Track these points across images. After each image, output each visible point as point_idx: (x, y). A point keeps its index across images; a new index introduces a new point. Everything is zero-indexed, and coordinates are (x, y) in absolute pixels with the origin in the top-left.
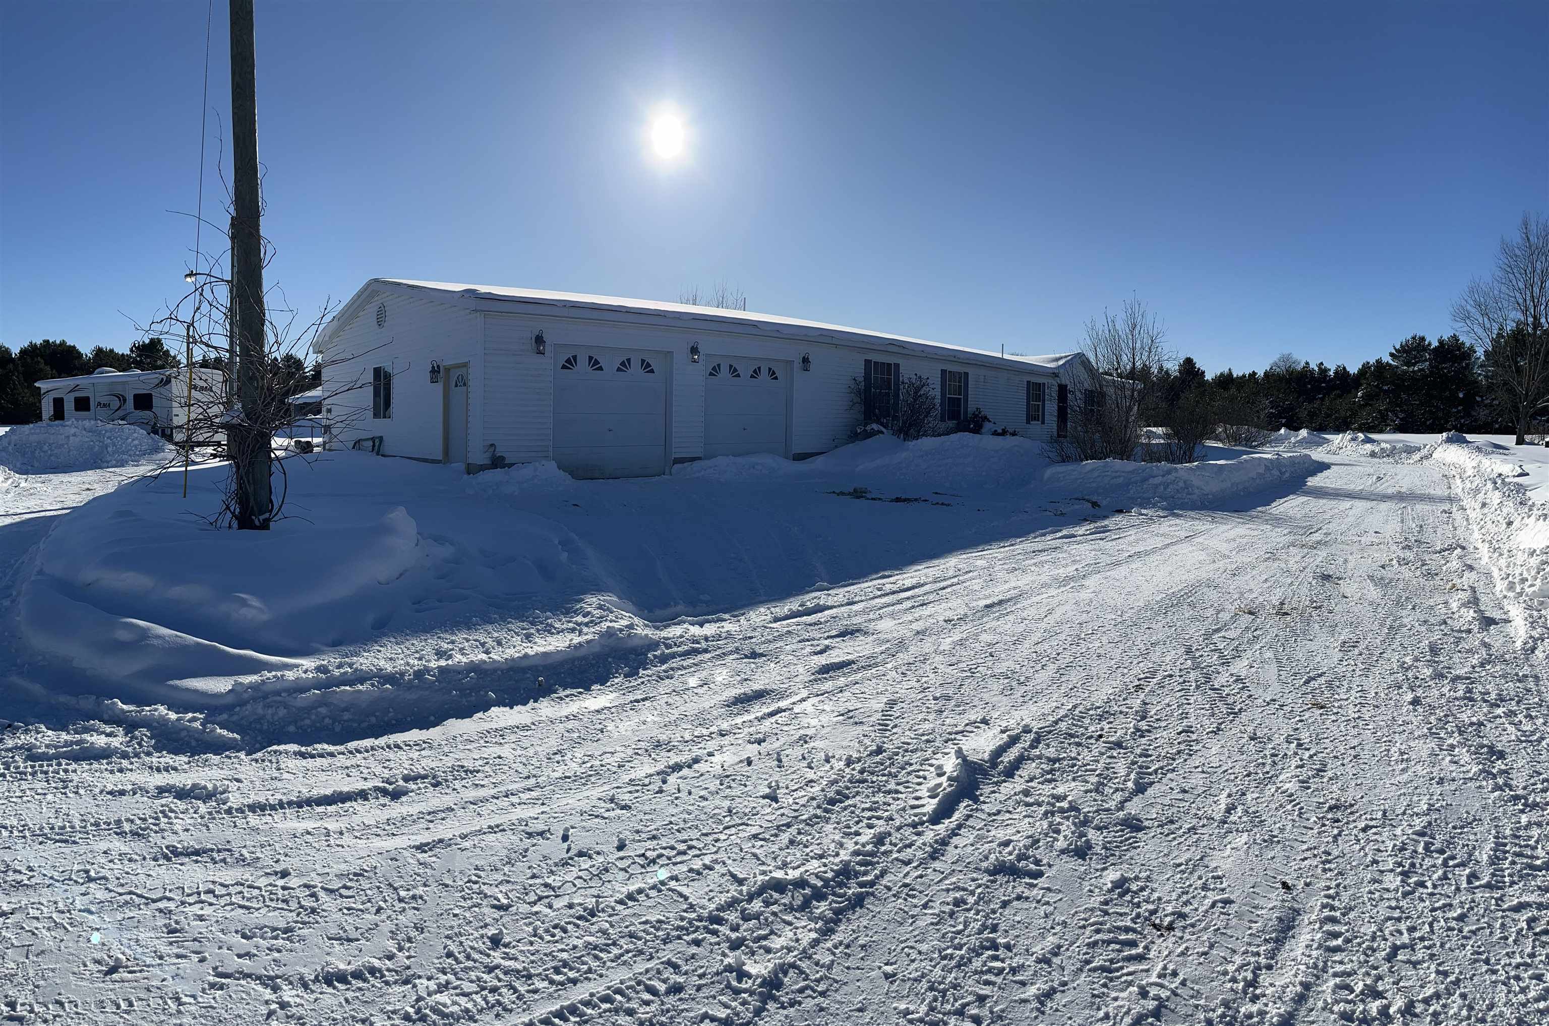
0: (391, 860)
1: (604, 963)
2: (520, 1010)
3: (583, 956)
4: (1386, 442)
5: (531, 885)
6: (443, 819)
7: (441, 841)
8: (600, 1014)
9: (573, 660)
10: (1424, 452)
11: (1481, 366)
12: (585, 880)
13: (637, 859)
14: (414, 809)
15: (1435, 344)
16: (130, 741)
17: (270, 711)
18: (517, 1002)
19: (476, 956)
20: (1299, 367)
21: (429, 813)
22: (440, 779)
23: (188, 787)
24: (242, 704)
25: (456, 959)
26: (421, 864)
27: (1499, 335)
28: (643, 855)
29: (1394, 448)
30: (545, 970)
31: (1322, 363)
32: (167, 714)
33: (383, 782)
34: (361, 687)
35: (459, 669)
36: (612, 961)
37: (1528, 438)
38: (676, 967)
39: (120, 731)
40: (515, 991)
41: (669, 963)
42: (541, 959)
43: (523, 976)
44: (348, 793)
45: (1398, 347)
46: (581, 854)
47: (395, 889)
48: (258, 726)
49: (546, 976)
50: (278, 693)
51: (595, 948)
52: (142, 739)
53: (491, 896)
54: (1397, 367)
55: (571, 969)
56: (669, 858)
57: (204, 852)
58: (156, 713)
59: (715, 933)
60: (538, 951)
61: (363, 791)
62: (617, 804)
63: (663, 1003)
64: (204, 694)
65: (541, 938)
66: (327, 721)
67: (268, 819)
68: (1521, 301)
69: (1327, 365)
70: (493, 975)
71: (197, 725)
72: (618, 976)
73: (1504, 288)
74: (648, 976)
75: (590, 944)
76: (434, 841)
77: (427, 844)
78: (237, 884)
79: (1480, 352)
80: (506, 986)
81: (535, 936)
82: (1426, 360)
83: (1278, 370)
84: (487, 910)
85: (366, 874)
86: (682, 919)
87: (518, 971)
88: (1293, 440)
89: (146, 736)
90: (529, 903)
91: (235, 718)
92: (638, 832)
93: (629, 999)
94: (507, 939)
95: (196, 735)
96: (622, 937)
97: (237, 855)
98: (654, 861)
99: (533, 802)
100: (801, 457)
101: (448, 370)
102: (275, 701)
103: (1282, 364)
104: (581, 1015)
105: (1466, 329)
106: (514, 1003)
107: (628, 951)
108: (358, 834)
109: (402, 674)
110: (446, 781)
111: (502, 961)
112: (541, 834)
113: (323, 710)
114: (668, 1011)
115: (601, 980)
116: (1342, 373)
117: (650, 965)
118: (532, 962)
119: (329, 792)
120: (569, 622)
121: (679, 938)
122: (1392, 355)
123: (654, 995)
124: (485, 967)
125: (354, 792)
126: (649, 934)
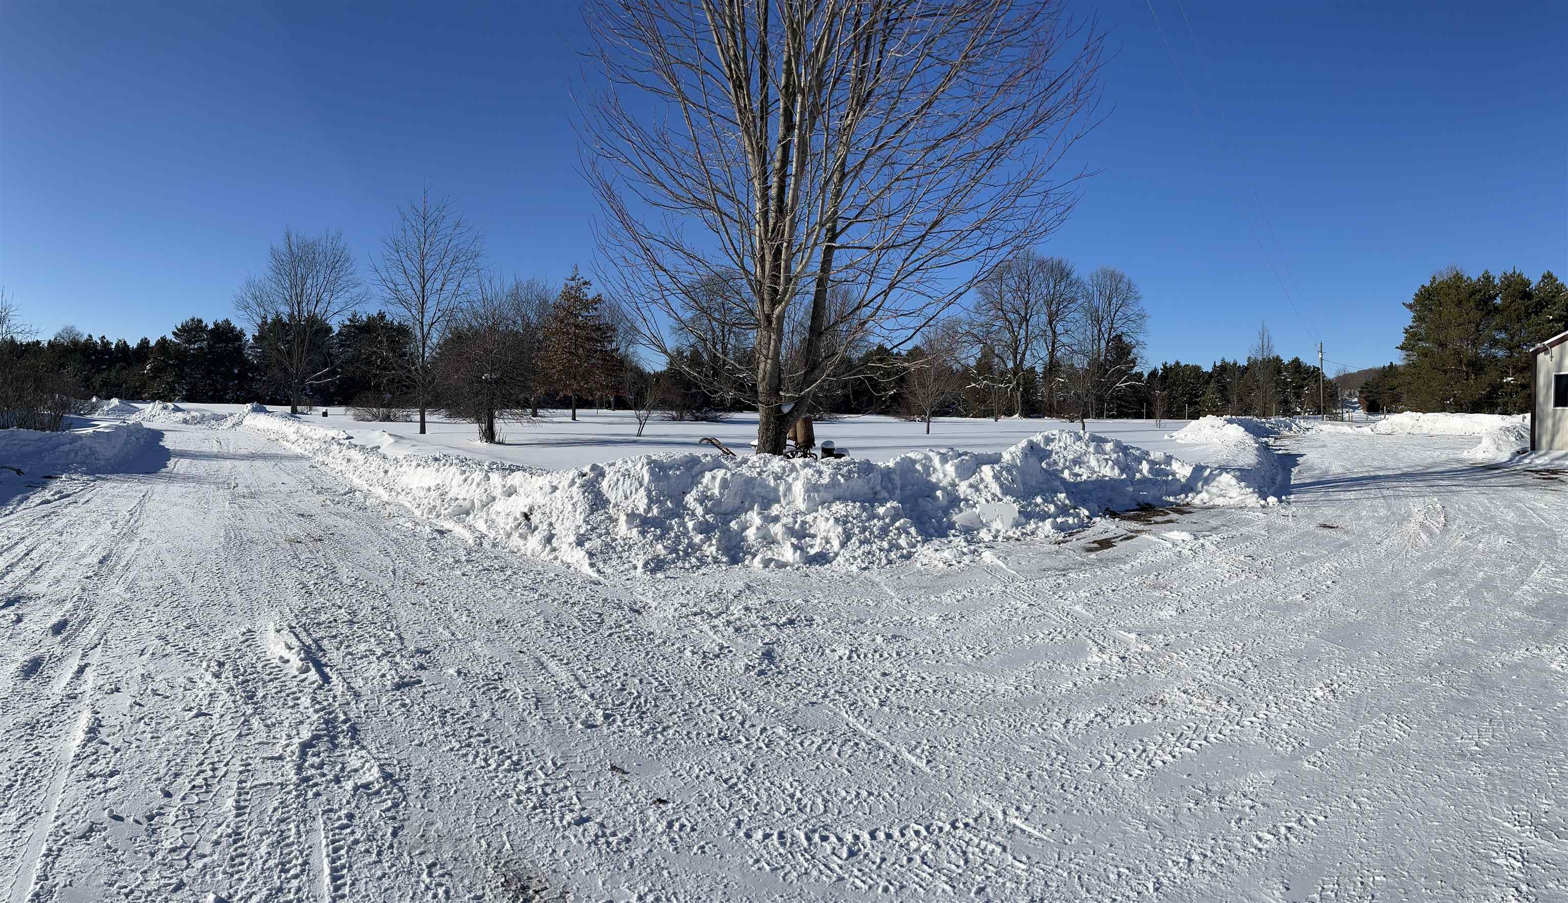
1: (298, 842)
4: (196, 410)
5: (164, 860)
8: (348, 856)
10: (235, 419)
11: (251, 347)
13: (196, 791)
15: (211, 326)
20: (83, 340)
27: (265, 323)
28: (193, 787)
29: (204, 416)
31: (104, 337)
36: (300, 837)
38: (331, 810)
41: (324, 812)
42: (265, 877)
43: (277, 894)
45: (179, 327)
46: (151, 818)
49: (286, 879)
51: (279, 842)
54: (179, 344)
55: (290, 863)
56: (214, 777)
59: (317, 784)
60: (254, 876)
62: (101, 776)
63: (358, 826)
65: (240, 870)
68: (288, 298)
69: (108, 338)
74: (329, 824)
75: (272, 844)
79: (249, 337)
81: (233, 873)
82: (204, 340)
83: (62, 340)
86: (289, 793)
87: (269, 895)
88: (106, 408)
90: (187, 868)
92: (158, 779)
93: (344, 839)
96: (279, 826)
98: (207, 785)
103: (65, 335)
104: (342, 866)
105: (247, 316)
107: (297, 827)
112: (89, 828)
114: (366, 826)
116: (123, 348)
117: (320, 820)
118: (264, 883)
121: (306, 800)
122: (174, 333)
123: (348, 827)
126: (289, 812)
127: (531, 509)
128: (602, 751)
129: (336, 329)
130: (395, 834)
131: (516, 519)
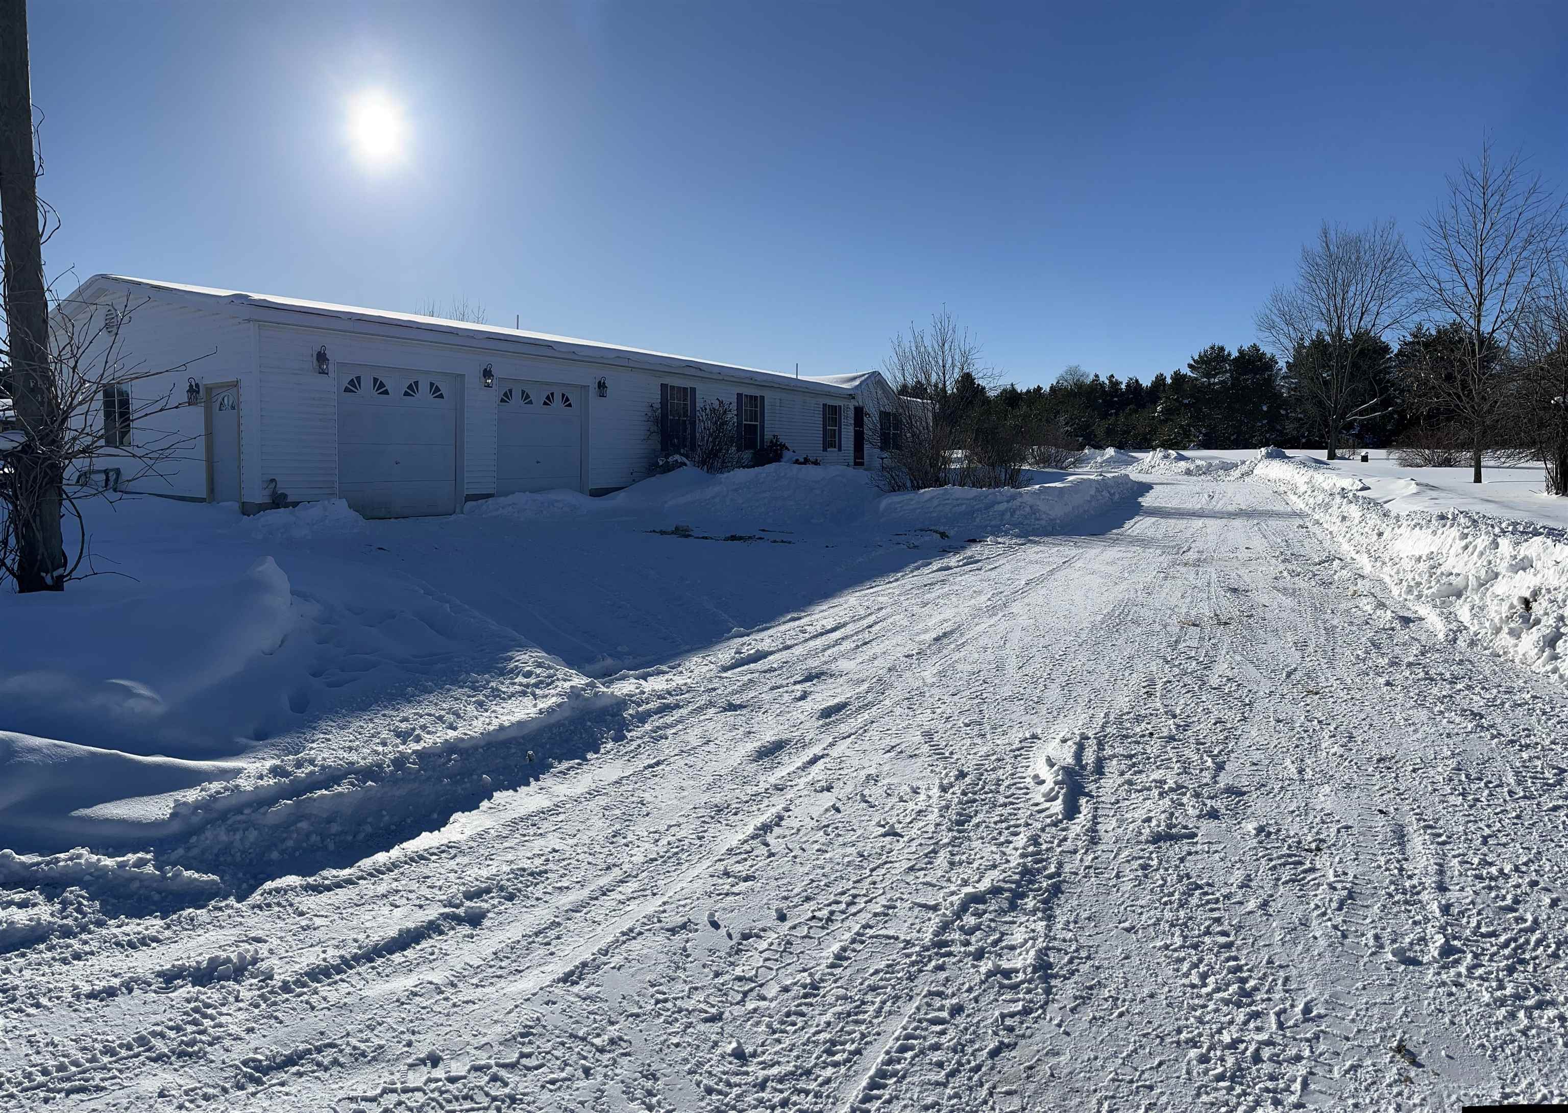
0: (547, 1004)
1: (870, 1022)
2: (830, 1106)
3: (843, 1028)
4: (1201, 459)
5: (723, 985)
6: (558, 938)
7: (584, 965)
8: (910, 1063)
9: (550, 727)
10: (1244, 468)
11: (1284, 378)
12: (777, 960)
13: (812, 923)
14: (514, 932)
15: (1235, 354)
16: (64, 909)
17: (238, 836)
18: (819, 1101)
19: (734, 1079)
20: (1088, 381)
21: (537, 934)
22: (510, 890)
23: (205, 964)
24: (198, 830)
25: (720, 1092)
26: (585, 999)
27: (1301, 346)
28: (814, 917)
29: (1210, 465)
30: (817, 1058)
31: (1112, 376)
32: (99, 860)
33: (445, 906)
34: (340, 789)
35: (437, 751)
36: (876, 1017)
37: (1339, 452)
38: (940, 994)
39: (35, 895)
40: (807, 1093)
41: (930, 993)
42: (804, 1050)
43: (801, 1075)
44: (416, 928)
45: (1196, 357)
46: (746, 937)
47: (583, 1039)
48: (229, 859)
49: (824, 1062)
50: (239, 810)
51: (849, 1015)
52: (80, 904)
53: (693, 1010)
54: (1196, 379)
55: (843, 1043)
56: (843, 912)
57: (301, 1058)
58: (83, 861)
59: (949, 954)
60: (794, 1045)
61: (431, 923)
62: (736, 877)
63: (957, 1026)
64: (137, 824)
65: (784, 1032)
66: (314, 838)
67: (344, 987)
68: (1324, 311)
69: (1118, 377)
70: (768, 1090)
71: (149, 869)
72: (896, 1027)
73: (1307, 297)
74: (923, 1012)
75: (840, 1014)
76: (577, 967)
77: (572, 973)
78: (384, 1091)
79: (1282, 364)
80: (792, 1093)
81: (774, 1032)
82: (1226, 372)
83: (1065, 384)
84: (702, 1027)
85: (534, 1031)
86: (908, 956)
87: (792, 1073)
88: (1099, 459)
89: (83, 897)
90: (738, 1003)
91: (195, 852)
92: (786, 898)
93: (925, 1038)
94: (749, 1049)
95: (155, 885)
96: (866, 994)
97: (348, 1050)
98: (829, 920)
99: (641, 894)
100: (598, 493)
101: (209, 389)
102: (239, 822)
103: (1069, 377)
104: (895, 1074)
105: (1272, 339)
106: (816, 1103)
107: (884, 1002)
108: (475, 981)
109: (380, 766)
110: (519, 891)
111: (766, 1072)
112: (684, 926)
113: (303, 825)
114: (966, 1029)
115: (882, 1038)
116: (1135, 387)
117: (916, 1003)
118: (798, 1057)
119: (393, 933)
120: (514, 684)
121: (920, 971)
122: (1190, 366)
123: (942, 1024)
124: (754, 1086)
125: (422, 926)
126: (889, 980)
127: (1536, 594)
128: (1400, 1012)
129: (1395, 348)
130: (994, 1053)
131: (1512, 606)
